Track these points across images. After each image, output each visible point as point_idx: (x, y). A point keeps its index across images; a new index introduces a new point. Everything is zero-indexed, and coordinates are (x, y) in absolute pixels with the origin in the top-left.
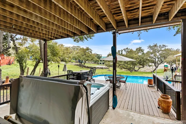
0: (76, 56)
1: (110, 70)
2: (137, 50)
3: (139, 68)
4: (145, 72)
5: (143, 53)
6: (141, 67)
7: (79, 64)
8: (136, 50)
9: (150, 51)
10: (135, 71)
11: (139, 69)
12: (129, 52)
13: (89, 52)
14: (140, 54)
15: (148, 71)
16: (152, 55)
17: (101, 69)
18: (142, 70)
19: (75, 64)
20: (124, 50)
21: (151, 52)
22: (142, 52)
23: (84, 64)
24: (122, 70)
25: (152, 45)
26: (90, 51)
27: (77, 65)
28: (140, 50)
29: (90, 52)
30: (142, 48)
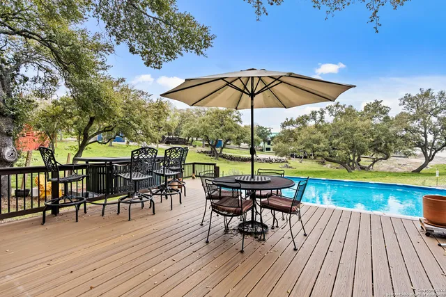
0: (198, 129)
1: (289, 165)
2: (367, 108)
3: (374, 162)
4: (392, 171)
5: (387, 119)
6: (381, 159)
7: (209, 149)
8: (366, 110)
9: (407, 112)
10: (363, 168)
11: (372, 165)
12: (341, 114)
13: (235, 119)
14: (377, 121)
15: (400, 170)
16: (416, 124)
17: (266, 162)
18: (383, 165)
19: (200, 149)
20: (327, 111)
21: (412, 113)
22: (384, 114)
23: (221, 151)
24: (325, 166)
25: (413, 95)
26: (236, 115)
27: (205, 152)
28: (376, 108)
29: (237, 117)
30: (383, 104)
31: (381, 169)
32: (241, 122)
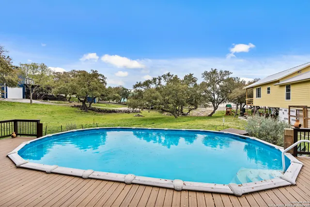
1: (140, 114)
3: (190, 111)
4: (199, 115)
5: (196, 84)
6: (193, 109)
7: (81, 104)
8: (185, 79)
9: (206, 81)
10: (184, 115)
12: (171, 80)
14: (191, 86)
15: (203, 115)
16: (209, 88)
17: (126, 112)
18: (194, 113)
19: (73, 104)
20: (162, 78)
21: (208, 82)
22: (194, 82)
23: (90, 105)
24: (163, 114)
25: (209, 72)
26: (102, 78)
28: (190, 78)
29: (102, 80)
30: (194, 76)
31: (194, 114)
32: (106, 84)
